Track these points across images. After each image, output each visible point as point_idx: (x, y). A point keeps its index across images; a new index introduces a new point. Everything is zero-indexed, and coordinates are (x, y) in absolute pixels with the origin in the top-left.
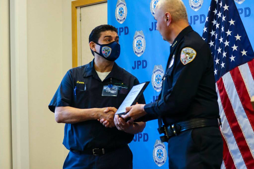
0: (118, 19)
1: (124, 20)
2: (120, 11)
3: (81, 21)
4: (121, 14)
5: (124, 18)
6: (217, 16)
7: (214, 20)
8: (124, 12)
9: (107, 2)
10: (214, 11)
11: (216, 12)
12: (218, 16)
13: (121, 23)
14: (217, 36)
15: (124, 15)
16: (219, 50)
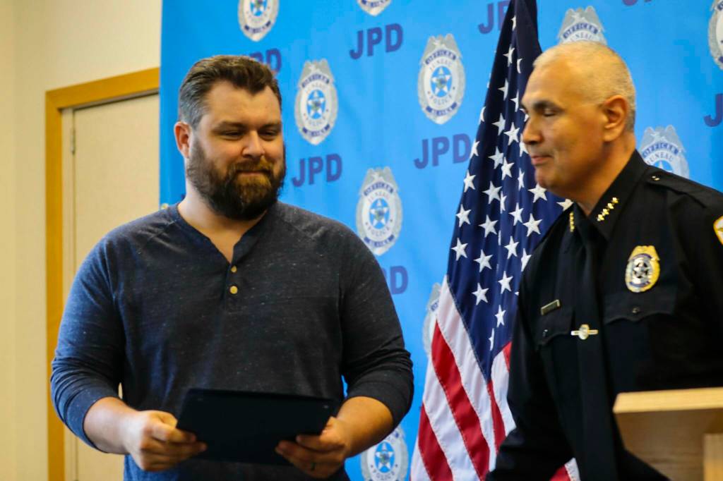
3: (74, 152)
6: (504, 141)
7: (497, 151)
9: (156, 94)
10: (496, 124)
11: (501, 124)
12: (508, 137)
14: (505, 202)
16: (512, 247)
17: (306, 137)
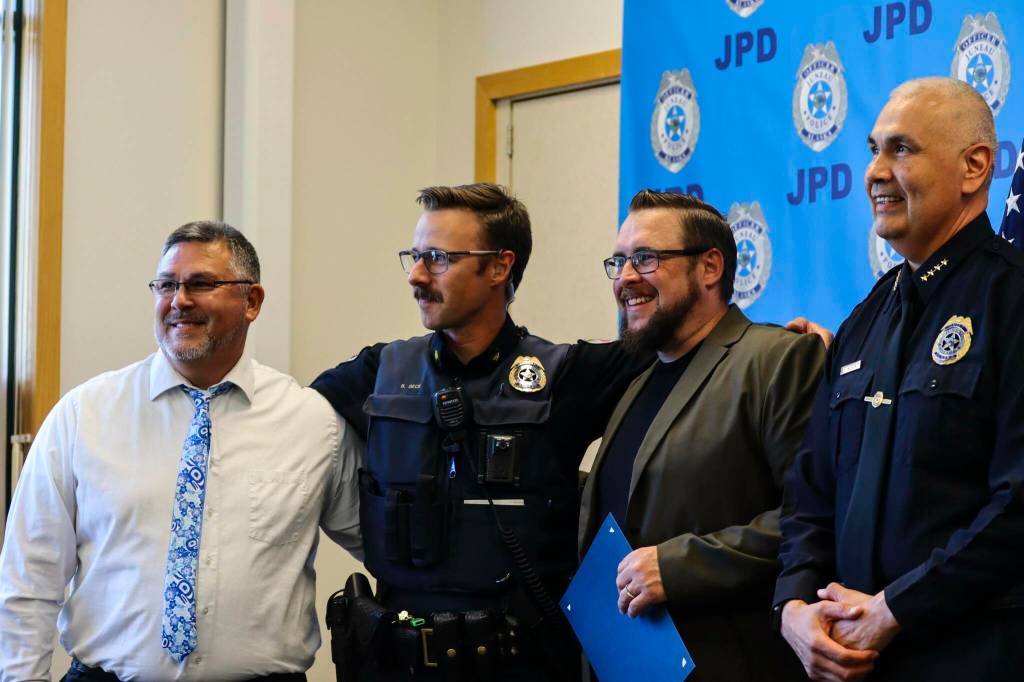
0: (662, 155)
1: (688, 158)
2: (669, 121)
3: (511, 156)
4: (675, 131)
5: (687, 152)
8: (689, 125)
9: (617, 82)
13: (675, 168)
15: (686, 137)
17: (807, 141)
